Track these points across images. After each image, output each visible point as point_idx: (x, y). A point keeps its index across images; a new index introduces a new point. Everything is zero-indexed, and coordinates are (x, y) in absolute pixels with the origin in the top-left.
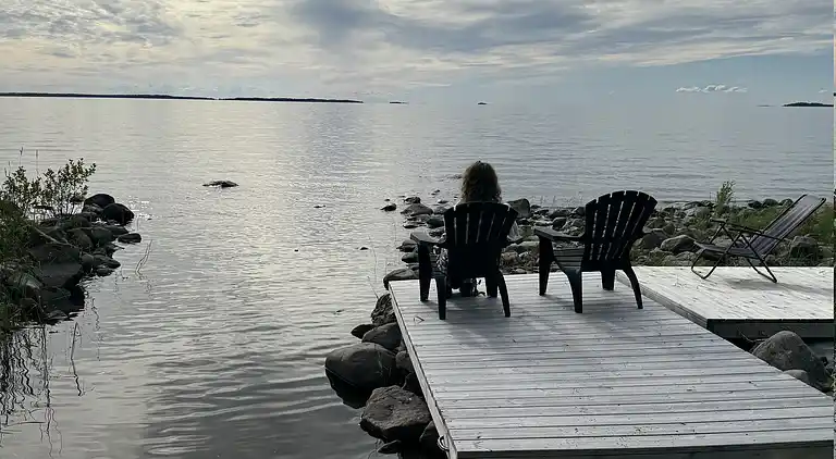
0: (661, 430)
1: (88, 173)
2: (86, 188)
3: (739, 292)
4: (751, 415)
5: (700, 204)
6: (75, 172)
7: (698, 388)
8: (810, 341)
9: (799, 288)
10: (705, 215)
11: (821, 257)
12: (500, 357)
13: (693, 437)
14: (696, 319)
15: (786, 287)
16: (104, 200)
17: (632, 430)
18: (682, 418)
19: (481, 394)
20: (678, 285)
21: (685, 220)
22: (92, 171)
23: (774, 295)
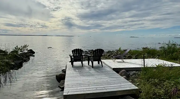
0: (100, 89)
1: (27, 46)
2: (27, 49)
3: (119, 63)
4: (115, 85)
5: (117, 50)
6: (25, 46)
7: (108, 80)
8: (127, 71)
9: (127, 63)
10: (117, 52)
11: (132, 58)
12: (80, 76)
13: (105, 90)
14: (111, 68)
15: (126, 62)
16: (31, 50)
17: (95, 89)
18: (104, 86)
19: (72, 83)
20: (110, 63)
21: (115, 52)
22: (28, 46)
23: (123, 64)
